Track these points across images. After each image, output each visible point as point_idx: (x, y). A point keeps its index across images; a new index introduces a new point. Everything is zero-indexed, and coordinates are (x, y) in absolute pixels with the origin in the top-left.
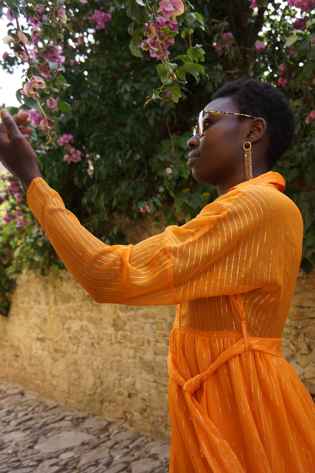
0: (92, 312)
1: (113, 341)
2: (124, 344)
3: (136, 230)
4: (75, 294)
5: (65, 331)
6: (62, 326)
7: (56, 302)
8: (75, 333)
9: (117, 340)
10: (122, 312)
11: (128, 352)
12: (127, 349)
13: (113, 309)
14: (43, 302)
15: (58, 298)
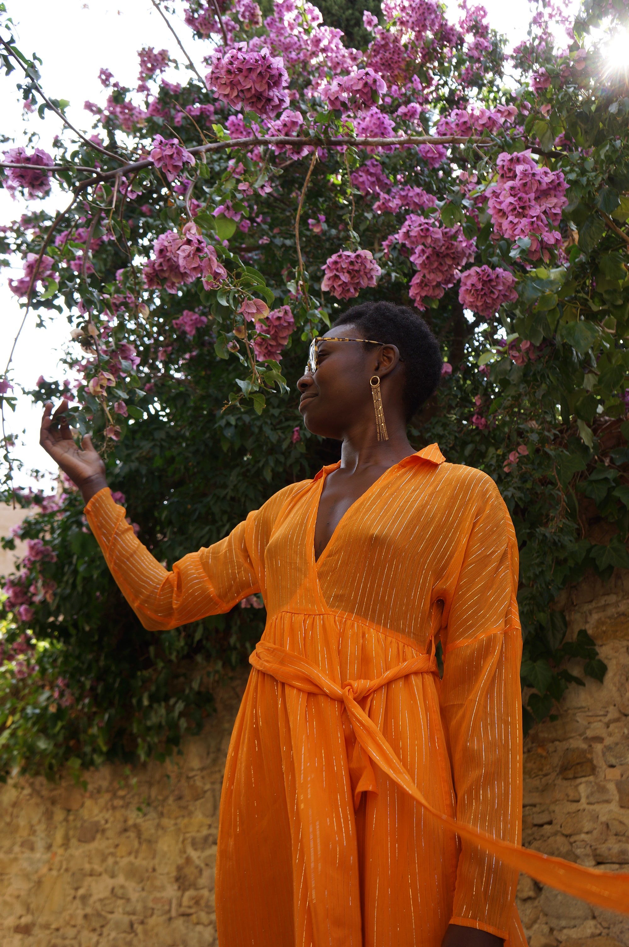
0: (136, 857)
1: (173, 913)
2: (194, 917)
3: (234, 689)
4: (107, 822)
5: (78, 902)
6: (72, 892)
7: (66, 844)
8: (98, 906)
9: (182, 910)
10: (196, 849)
11: (200, 933)
12: (199, 928)
13: (180, 845)
14: (40, 845)
15: (71, 833)
